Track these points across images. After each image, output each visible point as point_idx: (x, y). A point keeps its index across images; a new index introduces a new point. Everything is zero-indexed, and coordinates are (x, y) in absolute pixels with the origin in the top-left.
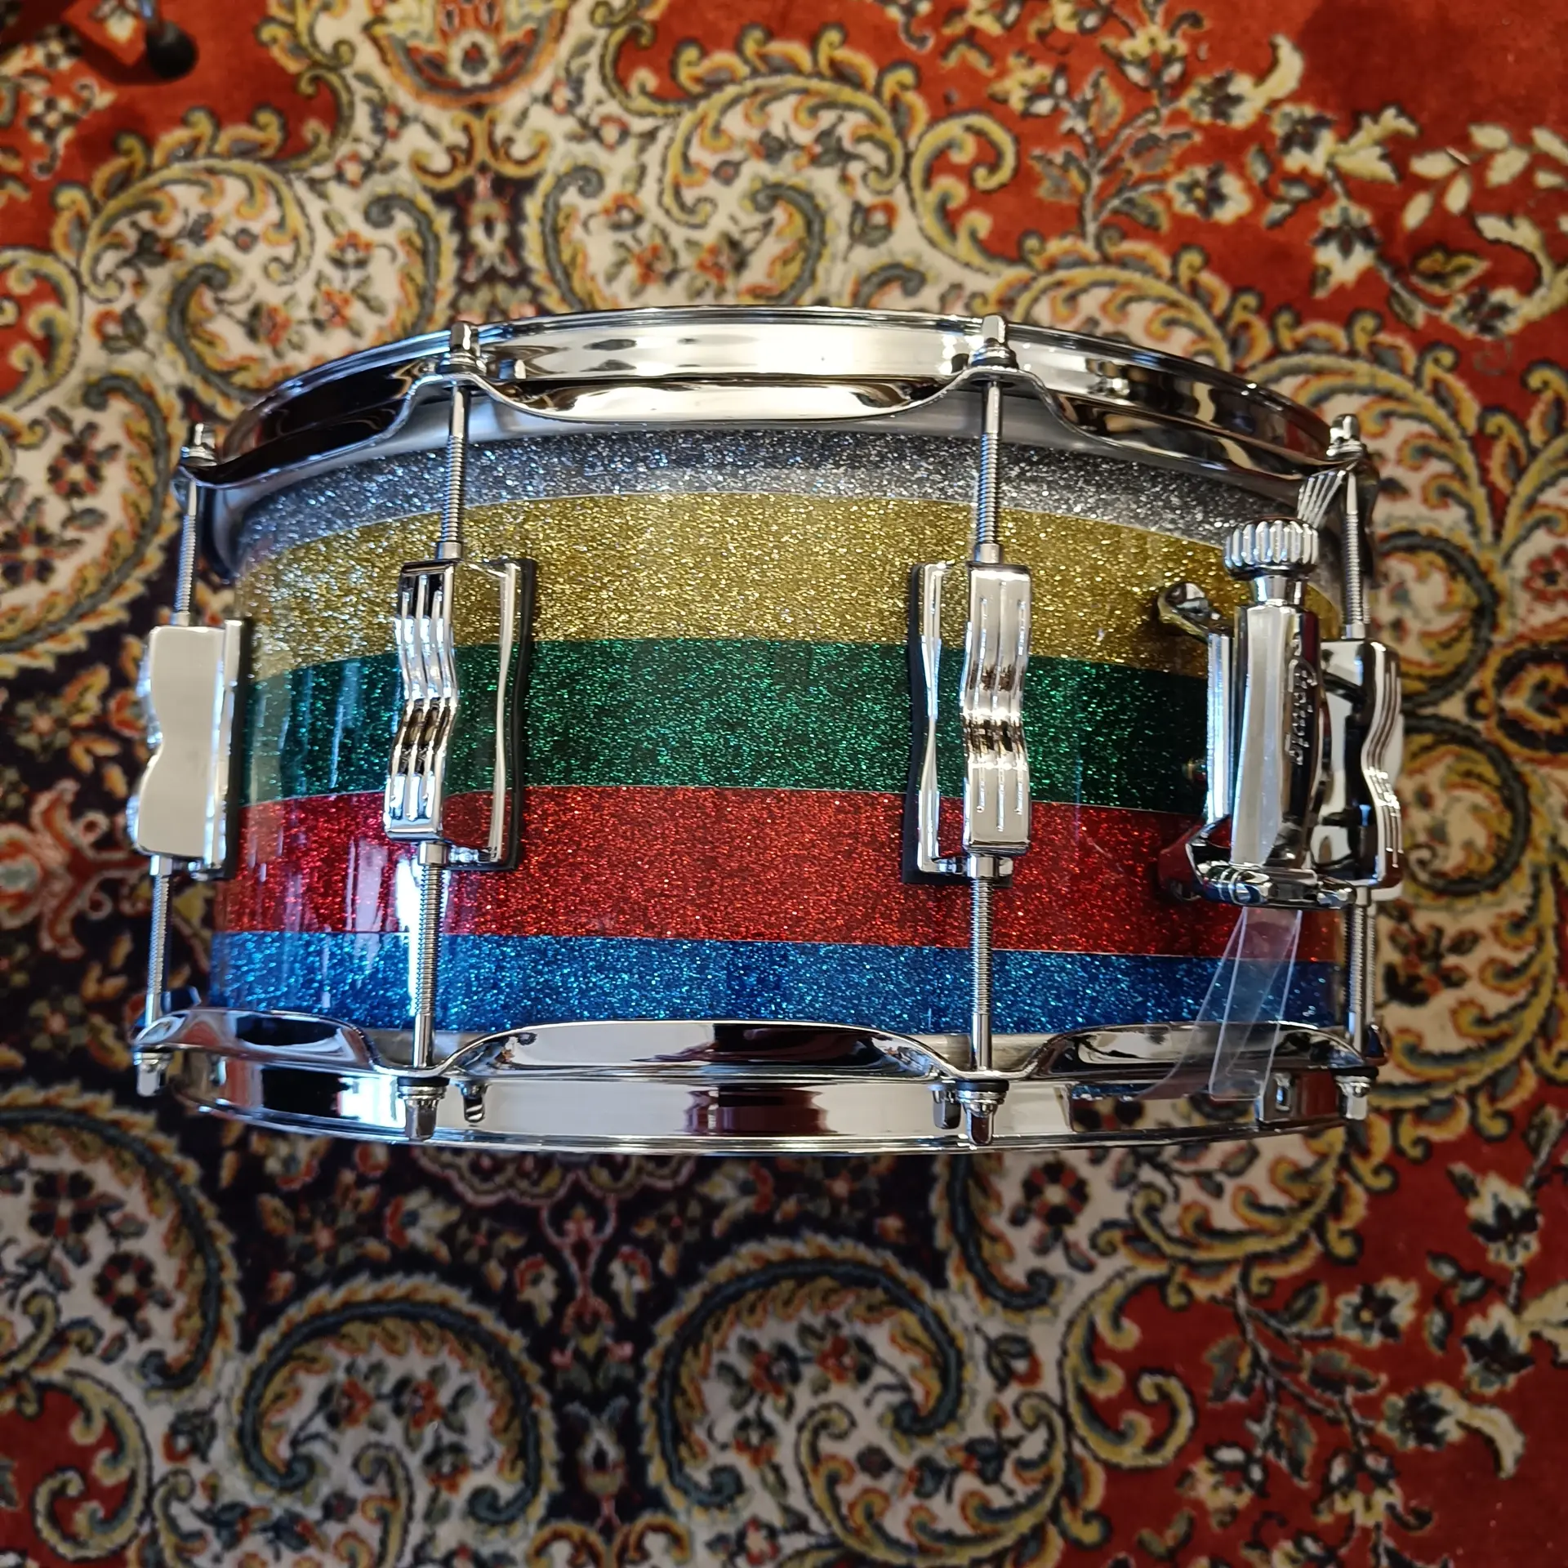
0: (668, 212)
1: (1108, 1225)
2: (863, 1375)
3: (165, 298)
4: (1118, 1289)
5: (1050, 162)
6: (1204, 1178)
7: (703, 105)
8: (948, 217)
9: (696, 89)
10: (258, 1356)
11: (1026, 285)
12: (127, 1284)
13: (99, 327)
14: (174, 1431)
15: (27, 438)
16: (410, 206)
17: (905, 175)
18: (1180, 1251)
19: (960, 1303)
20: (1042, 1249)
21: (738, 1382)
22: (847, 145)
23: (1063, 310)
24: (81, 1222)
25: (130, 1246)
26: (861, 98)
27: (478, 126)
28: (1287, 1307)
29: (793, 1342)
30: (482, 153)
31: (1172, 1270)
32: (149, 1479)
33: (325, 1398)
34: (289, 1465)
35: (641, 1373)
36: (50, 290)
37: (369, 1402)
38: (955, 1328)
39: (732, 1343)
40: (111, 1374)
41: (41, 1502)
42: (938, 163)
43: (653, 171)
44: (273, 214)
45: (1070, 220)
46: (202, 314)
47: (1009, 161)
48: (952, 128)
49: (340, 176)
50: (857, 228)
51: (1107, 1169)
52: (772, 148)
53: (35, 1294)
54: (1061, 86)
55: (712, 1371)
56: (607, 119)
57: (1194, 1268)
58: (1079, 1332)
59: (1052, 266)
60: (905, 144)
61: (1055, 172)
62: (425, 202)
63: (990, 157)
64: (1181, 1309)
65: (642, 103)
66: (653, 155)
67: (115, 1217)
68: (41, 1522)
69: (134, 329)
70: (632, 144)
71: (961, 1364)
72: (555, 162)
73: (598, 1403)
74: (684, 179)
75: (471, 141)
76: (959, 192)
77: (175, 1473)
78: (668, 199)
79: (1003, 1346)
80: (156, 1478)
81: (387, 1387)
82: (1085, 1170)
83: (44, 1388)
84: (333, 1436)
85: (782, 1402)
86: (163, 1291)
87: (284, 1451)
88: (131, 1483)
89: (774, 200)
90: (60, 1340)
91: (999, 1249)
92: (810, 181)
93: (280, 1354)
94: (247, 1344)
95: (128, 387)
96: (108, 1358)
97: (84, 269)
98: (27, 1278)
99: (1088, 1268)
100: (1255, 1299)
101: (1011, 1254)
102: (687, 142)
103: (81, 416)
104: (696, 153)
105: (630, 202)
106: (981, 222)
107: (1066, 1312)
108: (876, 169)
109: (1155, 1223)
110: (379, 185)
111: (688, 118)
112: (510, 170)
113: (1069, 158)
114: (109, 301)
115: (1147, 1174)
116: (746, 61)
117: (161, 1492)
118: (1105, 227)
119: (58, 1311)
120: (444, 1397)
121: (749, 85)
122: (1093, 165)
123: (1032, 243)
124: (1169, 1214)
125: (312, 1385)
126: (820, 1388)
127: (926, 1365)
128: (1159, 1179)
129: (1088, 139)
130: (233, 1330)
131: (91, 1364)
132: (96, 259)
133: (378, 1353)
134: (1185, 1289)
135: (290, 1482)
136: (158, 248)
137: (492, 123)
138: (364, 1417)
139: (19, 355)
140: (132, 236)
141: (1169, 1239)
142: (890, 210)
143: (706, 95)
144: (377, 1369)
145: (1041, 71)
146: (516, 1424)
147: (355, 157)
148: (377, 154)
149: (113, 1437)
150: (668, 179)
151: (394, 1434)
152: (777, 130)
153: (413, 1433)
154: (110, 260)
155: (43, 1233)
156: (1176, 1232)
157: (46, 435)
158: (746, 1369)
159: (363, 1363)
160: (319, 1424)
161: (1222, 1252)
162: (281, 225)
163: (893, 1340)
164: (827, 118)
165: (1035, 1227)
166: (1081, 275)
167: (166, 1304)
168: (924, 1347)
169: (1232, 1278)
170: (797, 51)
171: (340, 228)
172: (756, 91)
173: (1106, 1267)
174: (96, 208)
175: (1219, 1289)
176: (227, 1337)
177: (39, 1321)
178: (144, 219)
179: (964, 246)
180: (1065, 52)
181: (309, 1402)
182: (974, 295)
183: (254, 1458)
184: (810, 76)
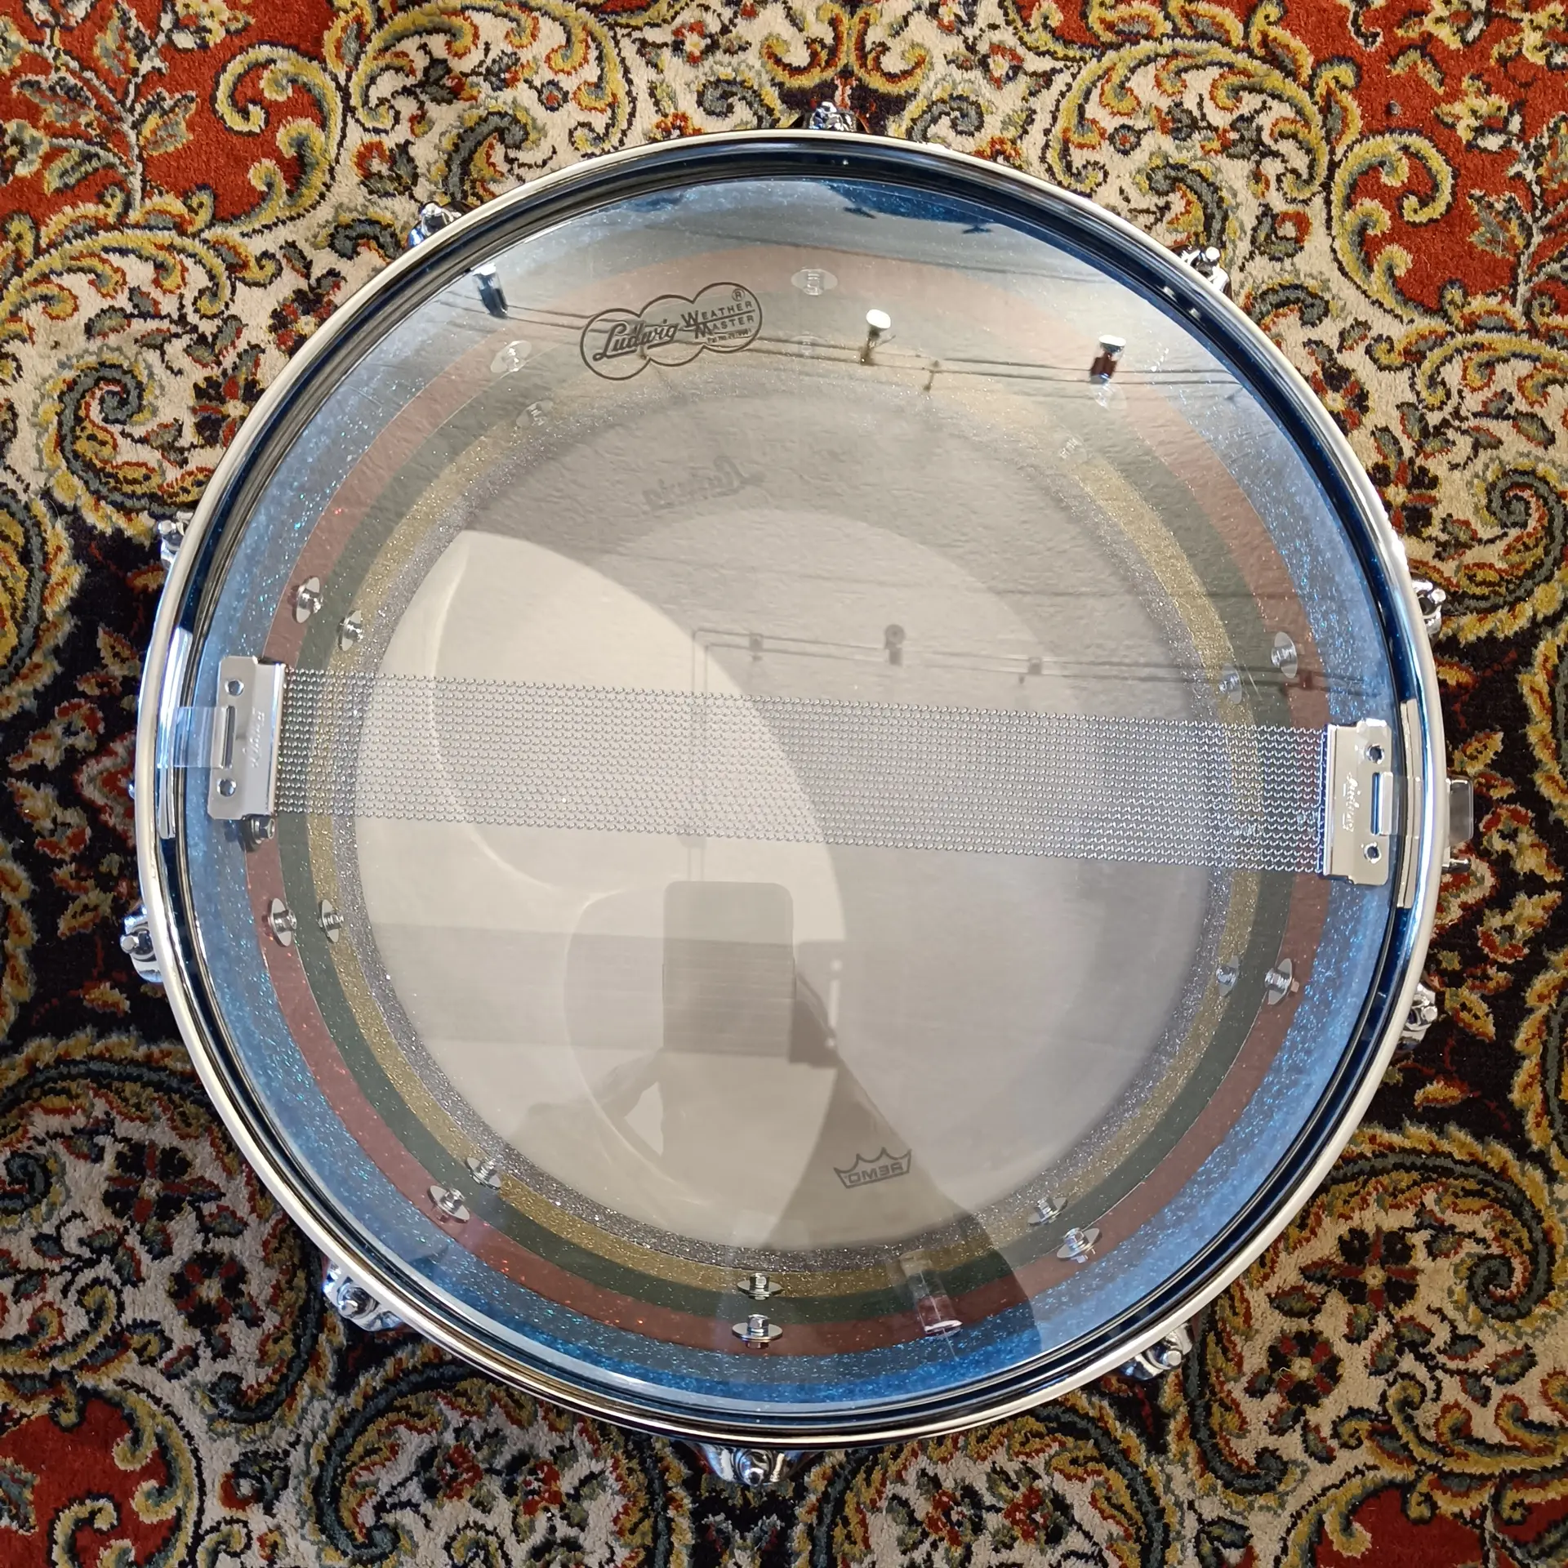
0: (1050, 170)
1: (1355, 1413)
2: (1055, 1536)
3: (447, 144)
4: (1355, 1486)
5: (1490, 206)
6: (1469, 1379)
7: (1111, 55)
8: (1366, 245)
9: (1107, 37)
10: (354, 1400)
11: (1440, 341)
12: (210, 1290)
13: (362, 160)
14: (237, 1472)
15: (253, 273)
16: (754, 98)
17: (1326, 187)
18: (1432, 1458)
19: (1176, 1471)
20: (1278, 1428)
21: (912, 1521)
22: (1266, 137)
23: (1475, 378)
24: (168, 1207)
25: (221, 1245)
26: (1291, 88)
27: (850, 25)
28: (1539, 1539)
29: (981, 1485)
30: (847, 56)
31: (1419, 1476)
32: (198, 1524)
33: (425, 1461)
34: (369, 1534)
35: (801, 1492)
36: (309, 103)
37: (478, 1475)
38: (1166, 1501)
39: (911, 1476)
40: (174, 1393)
41: (62, 1530)
42: (1366, 182)
43: (1042, 120)
44: (591, 73)
45: (1501, 278)
46: (488, 173)
47: (1445, 196)
48: (1388, 145)
49: (677, 47)
50: (1262, 237)
51: (1364, 1350)
52: (1181, 124)
53: (96, 1281)
54: (1515, 124)
55: (883, 1504)
56: (997, 48)
57: (1444, 1479)
58: (1303, 1527)
59: (1472, 325)
60: (1332, 152)
61: (1494, 220)
62: (772, 96)
63: (1423, 186)
64: (1421, 1521)
65: (1042, 39)
66: (1045, 101)
67: (209, 1208)
68: (57, 1554)
69: (403, 171)
70: (1023, 83)
71: (1166, 1544)
72: (932, 85)
73: (744, 1519)
74: (1075, 137)
75: (837, 38)
76: (1384, 220)
77: (231, 1522)
78: (1052, 156)
79: (1216, 1531)
80: (206, 1524)
81: (499, 1463)
82: (1341, 1348)
83: (89, 1396)
84: (426, 1507)
85: (958, 1552)
86: (252, 1303)
87: (367, 1517)
88: (175, 1525)
89: (1174, 183)
90: (117, 1342)
91: (1232, 1420)
92: (1218, 170)
93: (382, 1401)
94: (343, 1385)
95: (385, 238)
96: (171, 1374)
97: (354, 88)
98: (91, 1263)
99: (1327, 1458)
100: (1504, 1524)
101: (1243, 1429)
102: (1087, 95)
103: (324, 261)
104: (1093, 110)
105: (1008, 147)
106: (1401, 258)
107: (1292, 1505)
108: (1294, 171)
109: (1409, 1419)
110: (721, 66)
111: (1092, 68)
112: (876, 83)
113: (1511, 206)
114: (377, 131)
115: (1408, 1363)
116: (1167, 17)
117: (209, 1541)
118: (1537, 292)
119: (121, 1307)
120: (566, 1484)
121: (1167, 46)
122: (1536, 220)
123: (1455, 294)
124: (1427, 1413)
125: (413, 1444)
126: (1003, 1543)
127: (1127, 1537)
128: (1421, 1373)
129: (1537, 190)
130: (330, 1364)
131: (151, 1377)
132: (372, 80)
133: (497, 1419)
134: (1428, 1499)
135: (366, 1553)
136: (448, 83)
137: (866, 22)
138: (468, 1492)
139: (259, 173)
140: (420, 62)
141: (1422, 1441)
142: (1302, 223)
143: (1117, 47)
144: (495, 1437)
145: (1497, 101)
146: (647, 1525)
147: (698, 28)
148: (725, 30)
149: (163, 1469)
150: (1057, 131)
151: (501, 1515)
152: (1190, 103)
153: (523, 1520)
154: (387, 84)
155: (118, 1214)
156: (1431, 1435)
157: (278, 273)
158: (922, 1508)
159: (477, 1428)
160: (414, 1491)
161: (1478, 1465)
162: (598, 85)
163: (1094, 1502)
164: (1250, 102)
165: (1274, 1400)
166: (1502, 341)
167: (254, 1322)
168: (1129, 1518)
169: (1484, 1496)
170: (1228, 18)
171: (666, 104)
172: (1175, 54)
173: (1346, 1460)
174: (381, 21)
175: (1467, 1506)
176: (319, 1371)
177: (97, 1315)
178: (437, 44)
179: (1377, 282)
180: (1526, 85)
181: (405, 1464)
182: (1379, 339)
183: (330, 1518)
184: (1237, 50)
